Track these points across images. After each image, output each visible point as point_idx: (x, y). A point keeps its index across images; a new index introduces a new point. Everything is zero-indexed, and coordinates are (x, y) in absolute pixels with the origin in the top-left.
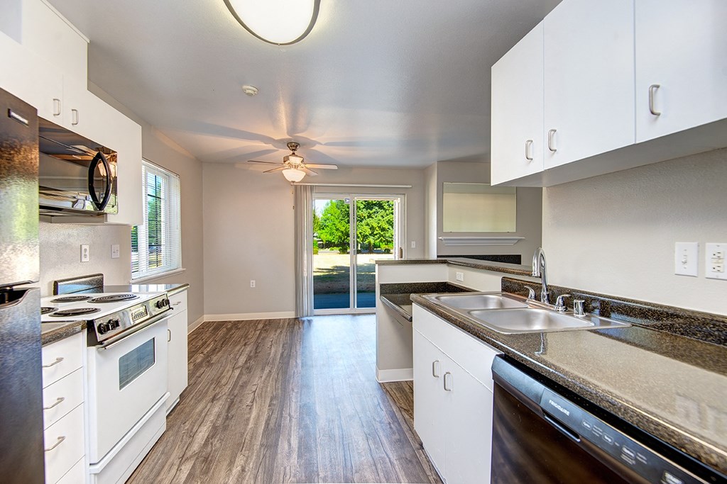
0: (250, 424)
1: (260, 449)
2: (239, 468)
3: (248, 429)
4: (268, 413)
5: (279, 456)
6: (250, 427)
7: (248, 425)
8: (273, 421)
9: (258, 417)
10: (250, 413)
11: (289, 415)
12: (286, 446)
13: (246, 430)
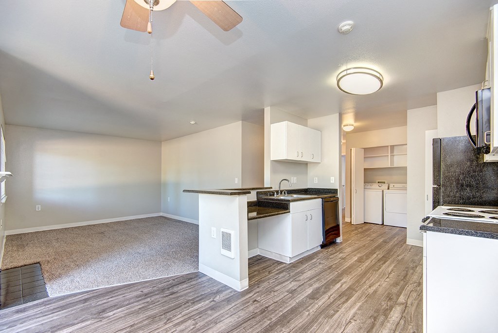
0: (358, 306)
1: (358, 290)
2: (371, 288)
3: (361, 303)
4: (342, 306)
5: (350, 284)
6: (360, 304)
7: (360, 306)
8: (342, 300)
9: (351, 307)
10: (355, 313)
11: (329, 298)
12: (344, 286)
13: (363, 303)
